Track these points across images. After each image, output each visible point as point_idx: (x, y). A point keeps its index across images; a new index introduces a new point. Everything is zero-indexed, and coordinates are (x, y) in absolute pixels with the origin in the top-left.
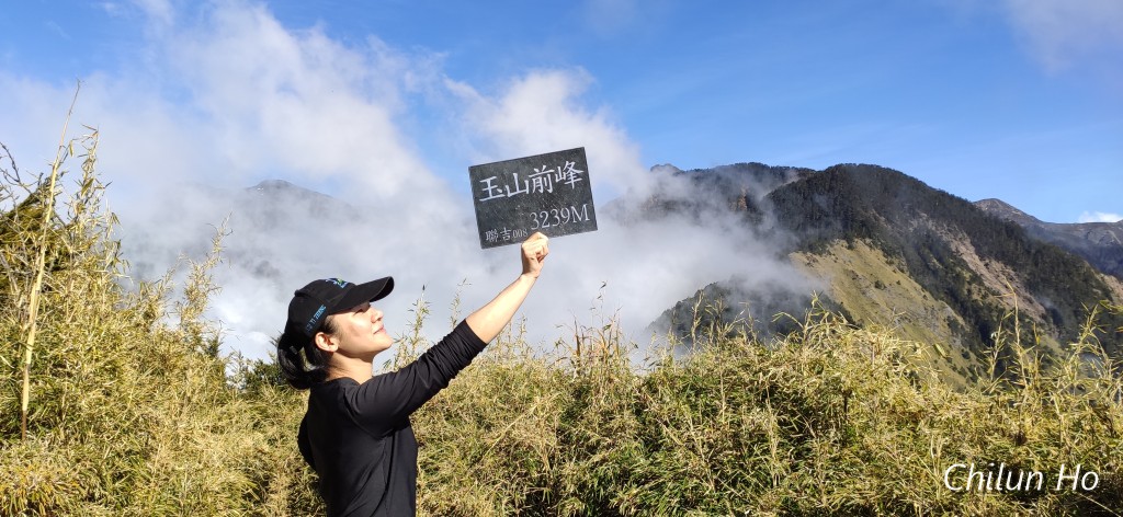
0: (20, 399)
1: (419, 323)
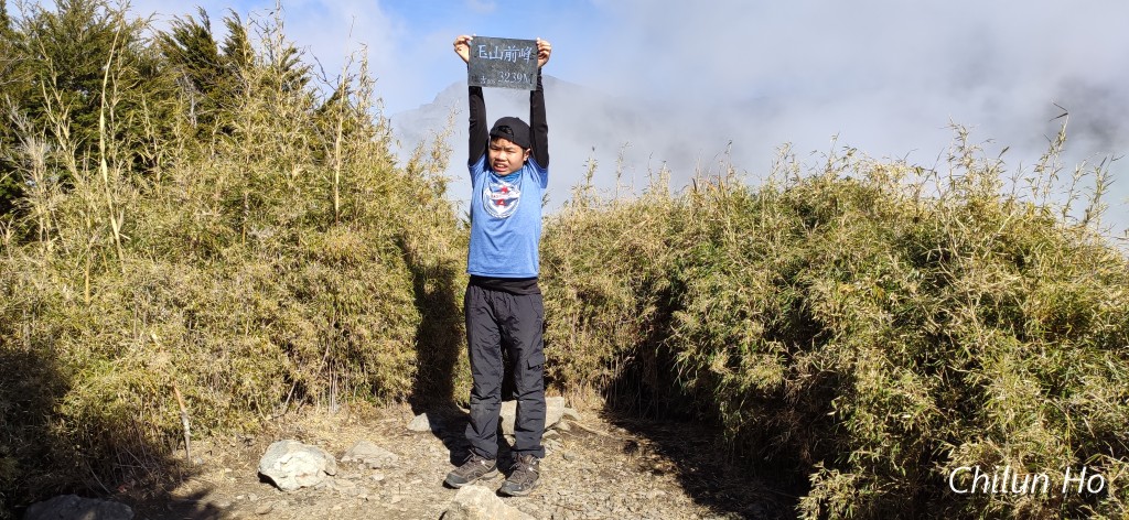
0: (334, 206)
1: (590, 176)
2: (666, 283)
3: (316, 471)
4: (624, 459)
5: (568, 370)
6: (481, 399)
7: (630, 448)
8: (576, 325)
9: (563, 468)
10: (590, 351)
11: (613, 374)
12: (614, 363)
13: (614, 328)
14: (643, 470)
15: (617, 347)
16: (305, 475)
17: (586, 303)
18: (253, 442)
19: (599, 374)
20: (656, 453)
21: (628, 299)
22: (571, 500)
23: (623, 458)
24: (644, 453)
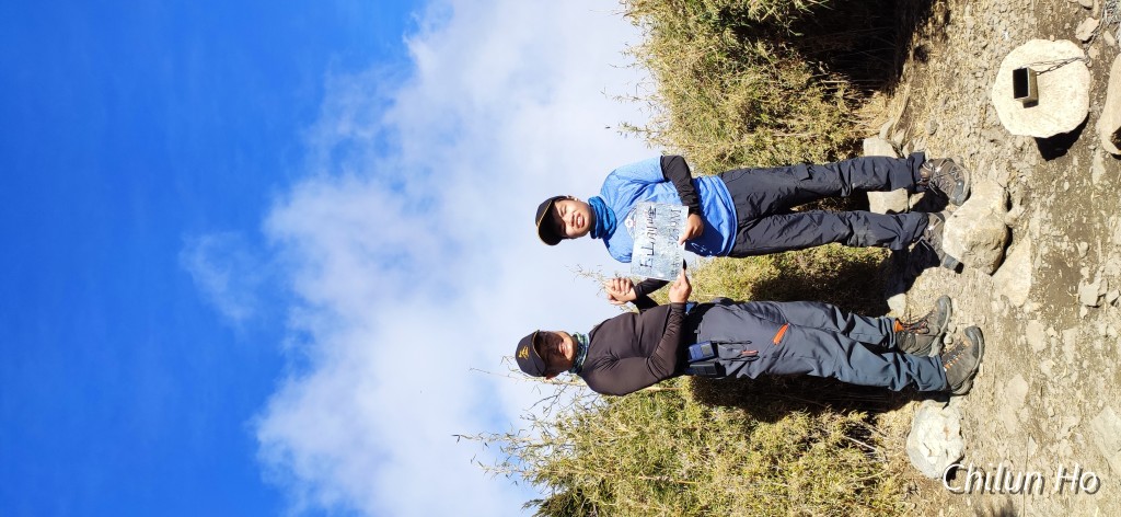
1: (636, 129)
2: (728, 33)
3: (941, 418)
4: (934, 61)
5: (838, 138)
6: (852, 233)
7: (922, 55)
8: (786, 132)
9: (945, 133)
10: (815, 114)
11: (842, 86)
12: (828, 85)
13: (786, 89)
14: (945, 37)
15: (809, 82)
16: (946, 430)
17: (758, 122)
18: (912, 484)
19: (842, 101)
20: (926, 24)
21: (751, 76)
22: (976, 121)
23: (933, 63)
24: (927, 37)
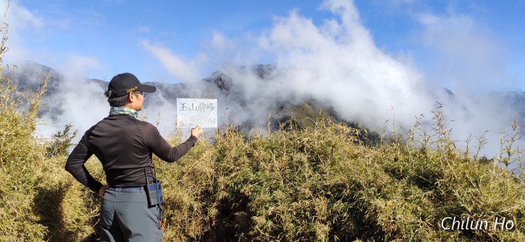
2: (226, 194)
21: (196, 205)
